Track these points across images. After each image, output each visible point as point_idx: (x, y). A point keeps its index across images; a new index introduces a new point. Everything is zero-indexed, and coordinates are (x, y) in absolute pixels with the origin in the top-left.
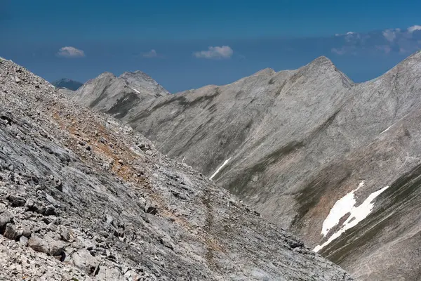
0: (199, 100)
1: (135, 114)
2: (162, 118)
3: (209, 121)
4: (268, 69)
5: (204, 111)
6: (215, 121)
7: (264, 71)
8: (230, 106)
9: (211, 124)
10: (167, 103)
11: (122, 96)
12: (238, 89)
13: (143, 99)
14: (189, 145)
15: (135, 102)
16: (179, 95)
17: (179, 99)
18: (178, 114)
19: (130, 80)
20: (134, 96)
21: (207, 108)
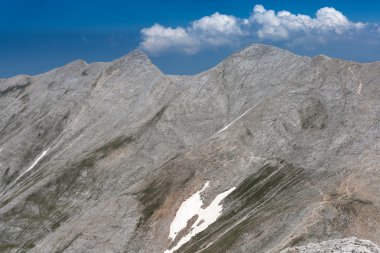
0: (10, 89)
3: (22, 111)
4: (79, 60)
5: (16, 101)
6: (28, 111)
7: (75, 62)
8: (43, 96)
9: (24, 114)
12: (51, 80)
21: (20, 97)
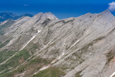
0: (68, 21)
1: (49, 25)
2: (58, 26)
3: (72, 28)
4: (89, 13)
5: (70, 25)
6: (74, 28)
8: (78, 24)
9: (72, 29)
10: (59, 22)
11: (46, 19)
12: (80, 19)
13: (52, 20)
14: (66, 35)
15: (49, 21)
16: (62, 20)
17: (63, 21)
18: (62, 25)
19: (47, 15)
20: (49, 20)
21: (71, 24)
